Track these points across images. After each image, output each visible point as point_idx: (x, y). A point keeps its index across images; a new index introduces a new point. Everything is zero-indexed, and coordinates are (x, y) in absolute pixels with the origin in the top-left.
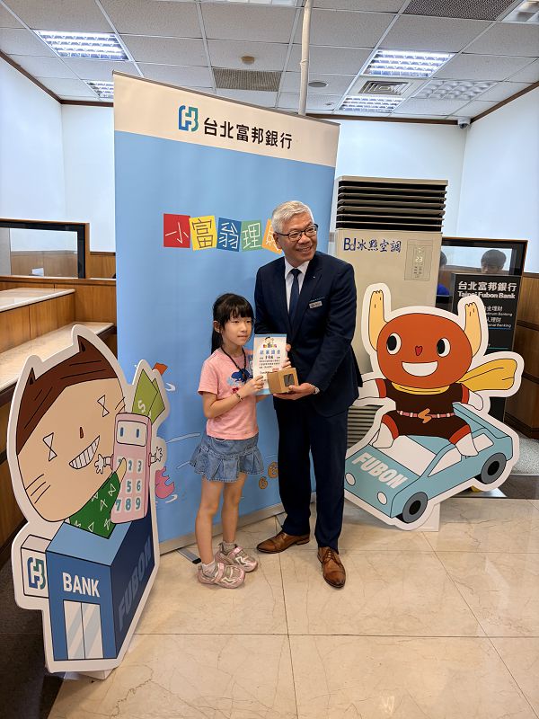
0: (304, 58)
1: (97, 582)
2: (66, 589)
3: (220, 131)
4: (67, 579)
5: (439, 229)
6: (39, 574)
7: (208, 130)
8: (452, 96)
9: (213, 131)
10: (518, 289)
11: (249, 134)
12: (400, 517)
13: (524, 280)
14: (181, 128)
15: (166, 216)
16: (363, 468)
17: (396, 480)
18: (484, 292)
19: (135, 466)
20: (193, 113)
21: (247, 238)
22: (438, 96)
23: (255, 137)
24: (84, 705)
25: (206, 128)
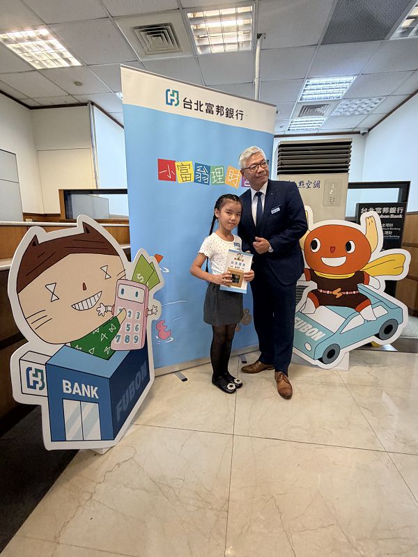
0: (257, 76)
1: (96, 388)
2: (65, 391)
3: (194, 107)
4: (67, 384)
5: (346, 172)
9: (189, 107)
10: (404, 211)
11: (214, 109)
12: (321, 360)
14: (167, 103)
15: (159, 160)
17: (318, 336)
20: (175, 94)
21: (214, 177)
22: (348, 113)
23: (218, 112)
25: (185, 104)
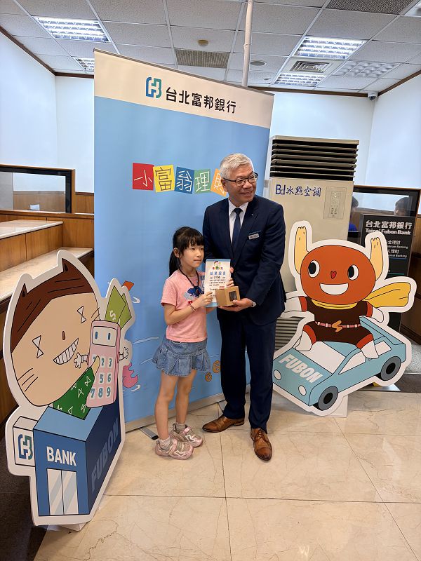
0: (247, 42)
1: (74, 454)
2: (49, 459)
3: (179, 98)
4: (50, 451)
5: (351, 179)
6: (27, 447)
7: (169, 97)
8: (364, 75)
9: (173, 98)
10: (412, 227)
11: (202, 101)
12: (316, 405)
13: (418, 221)
14: (147, 95)
15: (135, 165)
16: (288, 366)
17: (314, 377)
18: (386, 229)
19: (107, 363)
20: (158, 83)
21: (198, 184)
22: (353, 74)
23: (206, 103)
24: (62, 551)
25: (168, 95)
